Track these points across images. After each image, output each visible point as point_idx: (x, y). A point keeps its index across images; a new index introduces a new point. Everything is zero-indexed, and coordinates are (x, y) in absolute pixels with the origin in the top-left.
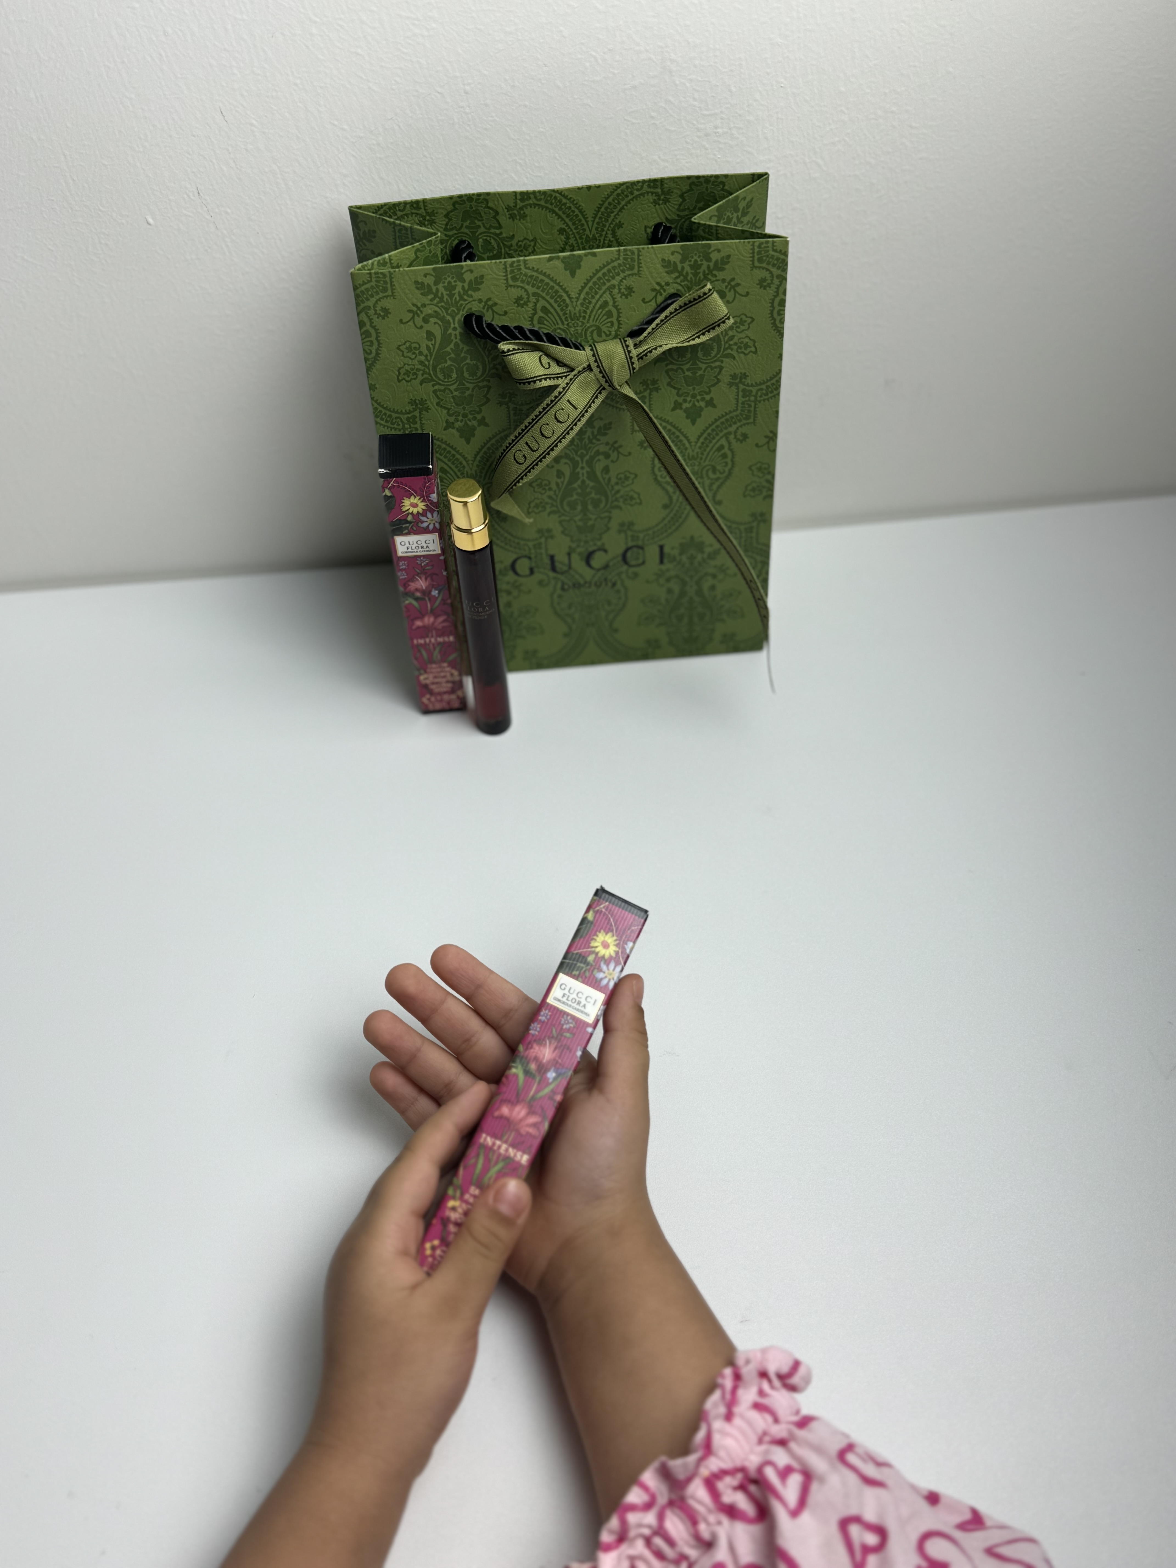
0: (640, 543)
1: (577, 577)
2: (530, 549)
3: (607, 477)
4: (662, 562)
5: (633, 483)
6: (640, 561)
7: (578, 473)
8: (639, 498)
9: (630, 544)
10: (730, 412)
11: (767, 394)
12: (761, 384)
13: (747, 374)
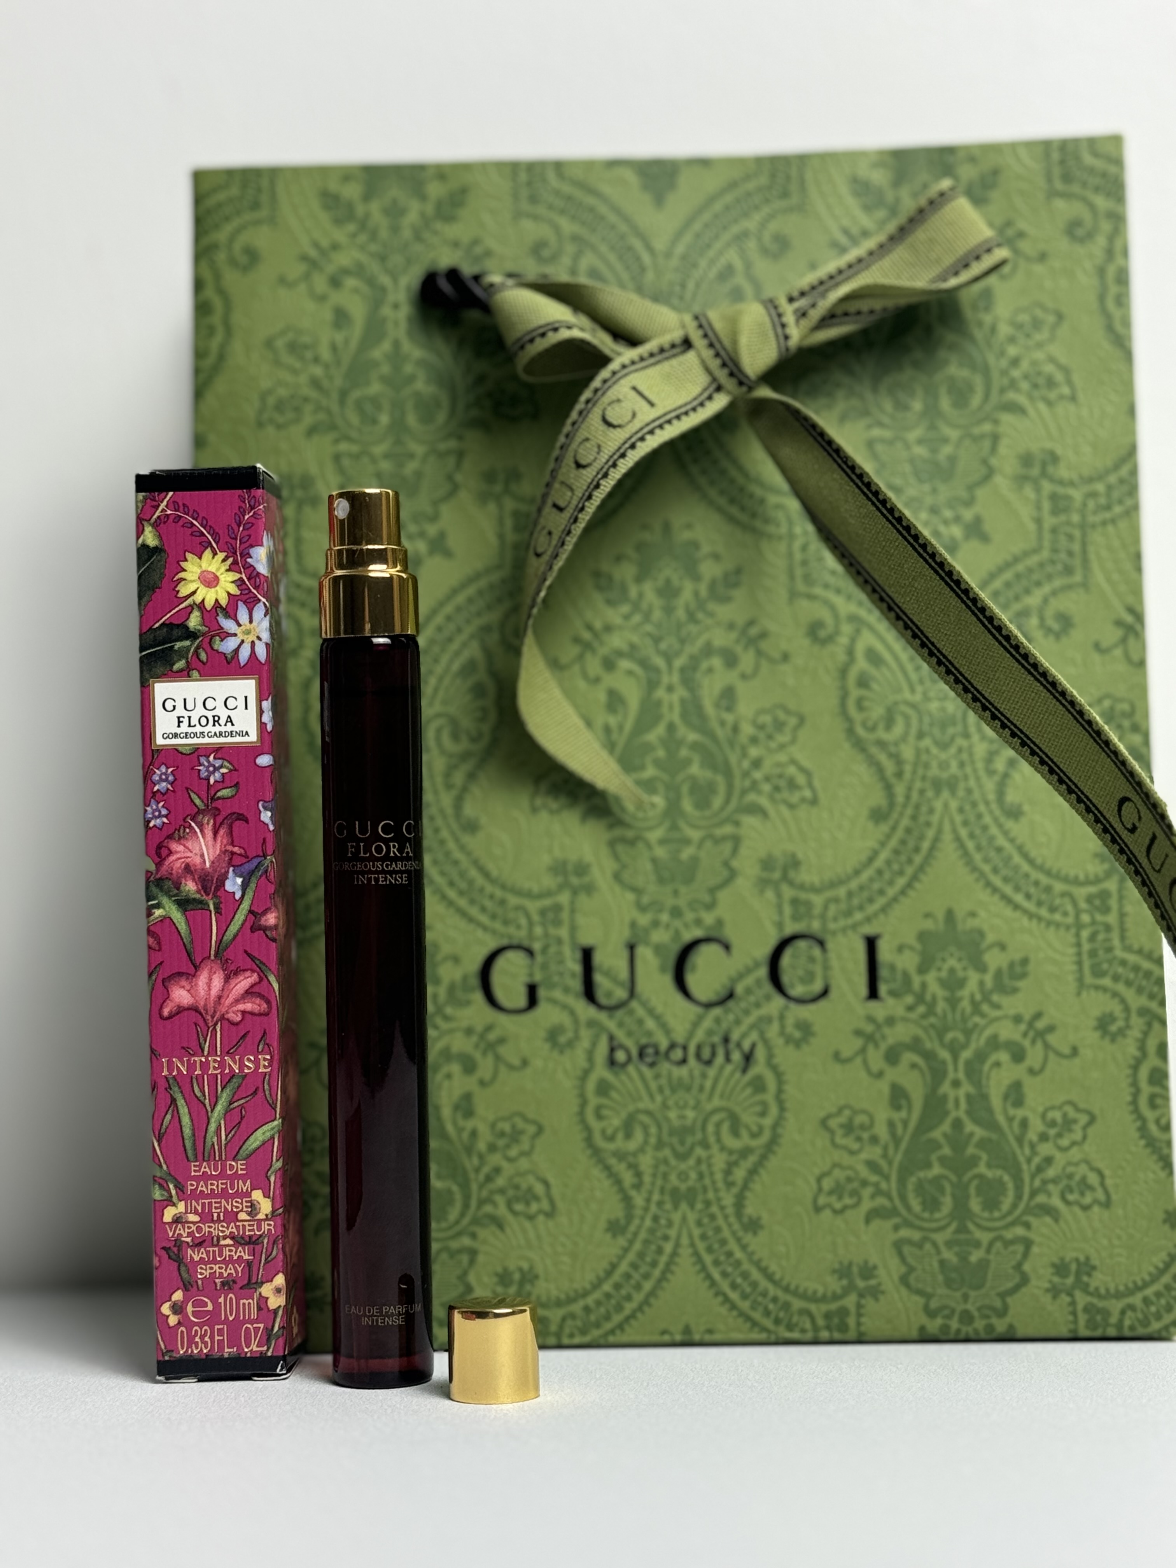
0: (816, 926)
1: (650, 1024)
2: (531, 924)
3: (729, 718)
4: (873, 993)
5: (793, 741)
6: (817, 987)
7: (659, 703)
8: (810, 785)
9: (790, 928)
10: (1026, 554)
11: (1108, 507)
12: (1090, 480)
13: (1059, 451)
